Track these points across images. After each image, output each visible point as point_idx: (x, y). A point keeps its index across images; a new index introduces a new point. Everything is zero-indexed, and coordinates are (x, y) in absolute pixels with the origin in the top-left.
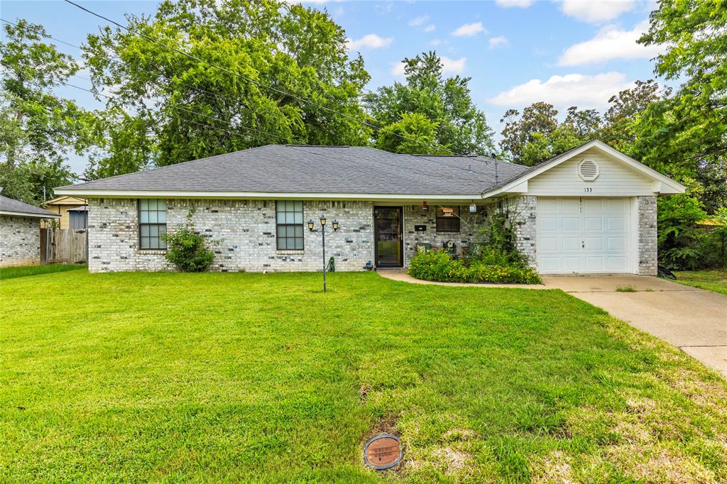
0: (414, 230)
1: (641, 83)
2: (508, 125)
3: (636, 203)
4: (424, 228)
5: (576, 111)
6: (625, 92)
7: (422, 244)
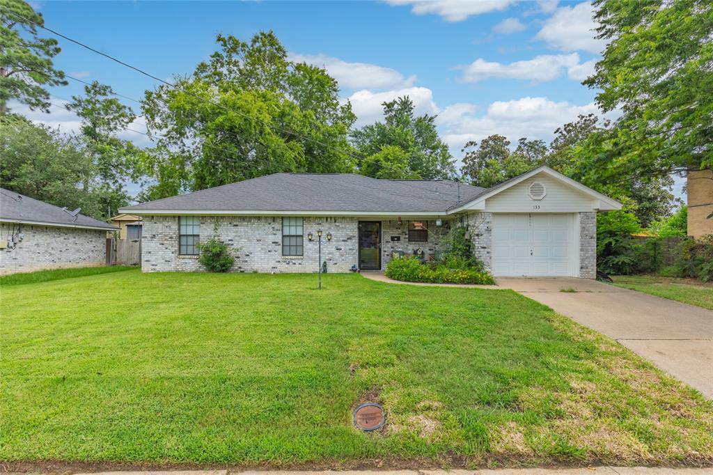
0: (390, 240)
1: (583, 117)
2: (468, 154)
3: (578, 218)
4: (399, 239)
5: (526, 142)
6: (569, 125)
7: (397, 252)
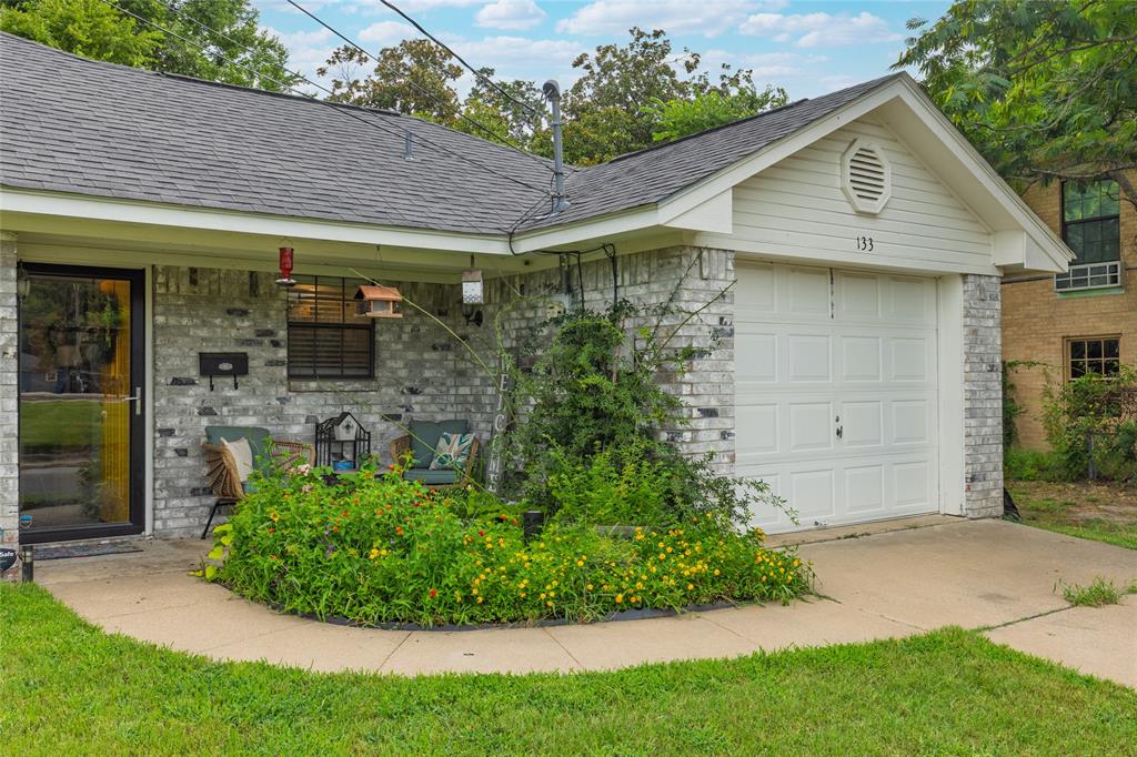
0: (194, 373)
1: (641, 35)
4: (240, 366)
6: (607, 49)
